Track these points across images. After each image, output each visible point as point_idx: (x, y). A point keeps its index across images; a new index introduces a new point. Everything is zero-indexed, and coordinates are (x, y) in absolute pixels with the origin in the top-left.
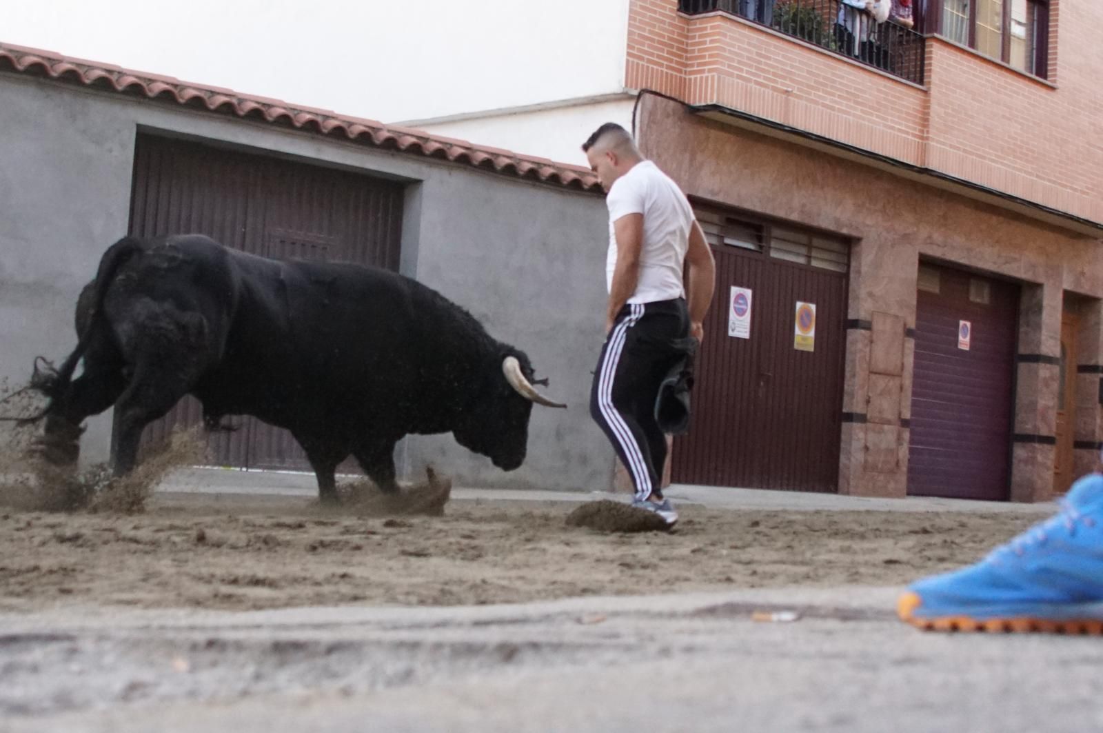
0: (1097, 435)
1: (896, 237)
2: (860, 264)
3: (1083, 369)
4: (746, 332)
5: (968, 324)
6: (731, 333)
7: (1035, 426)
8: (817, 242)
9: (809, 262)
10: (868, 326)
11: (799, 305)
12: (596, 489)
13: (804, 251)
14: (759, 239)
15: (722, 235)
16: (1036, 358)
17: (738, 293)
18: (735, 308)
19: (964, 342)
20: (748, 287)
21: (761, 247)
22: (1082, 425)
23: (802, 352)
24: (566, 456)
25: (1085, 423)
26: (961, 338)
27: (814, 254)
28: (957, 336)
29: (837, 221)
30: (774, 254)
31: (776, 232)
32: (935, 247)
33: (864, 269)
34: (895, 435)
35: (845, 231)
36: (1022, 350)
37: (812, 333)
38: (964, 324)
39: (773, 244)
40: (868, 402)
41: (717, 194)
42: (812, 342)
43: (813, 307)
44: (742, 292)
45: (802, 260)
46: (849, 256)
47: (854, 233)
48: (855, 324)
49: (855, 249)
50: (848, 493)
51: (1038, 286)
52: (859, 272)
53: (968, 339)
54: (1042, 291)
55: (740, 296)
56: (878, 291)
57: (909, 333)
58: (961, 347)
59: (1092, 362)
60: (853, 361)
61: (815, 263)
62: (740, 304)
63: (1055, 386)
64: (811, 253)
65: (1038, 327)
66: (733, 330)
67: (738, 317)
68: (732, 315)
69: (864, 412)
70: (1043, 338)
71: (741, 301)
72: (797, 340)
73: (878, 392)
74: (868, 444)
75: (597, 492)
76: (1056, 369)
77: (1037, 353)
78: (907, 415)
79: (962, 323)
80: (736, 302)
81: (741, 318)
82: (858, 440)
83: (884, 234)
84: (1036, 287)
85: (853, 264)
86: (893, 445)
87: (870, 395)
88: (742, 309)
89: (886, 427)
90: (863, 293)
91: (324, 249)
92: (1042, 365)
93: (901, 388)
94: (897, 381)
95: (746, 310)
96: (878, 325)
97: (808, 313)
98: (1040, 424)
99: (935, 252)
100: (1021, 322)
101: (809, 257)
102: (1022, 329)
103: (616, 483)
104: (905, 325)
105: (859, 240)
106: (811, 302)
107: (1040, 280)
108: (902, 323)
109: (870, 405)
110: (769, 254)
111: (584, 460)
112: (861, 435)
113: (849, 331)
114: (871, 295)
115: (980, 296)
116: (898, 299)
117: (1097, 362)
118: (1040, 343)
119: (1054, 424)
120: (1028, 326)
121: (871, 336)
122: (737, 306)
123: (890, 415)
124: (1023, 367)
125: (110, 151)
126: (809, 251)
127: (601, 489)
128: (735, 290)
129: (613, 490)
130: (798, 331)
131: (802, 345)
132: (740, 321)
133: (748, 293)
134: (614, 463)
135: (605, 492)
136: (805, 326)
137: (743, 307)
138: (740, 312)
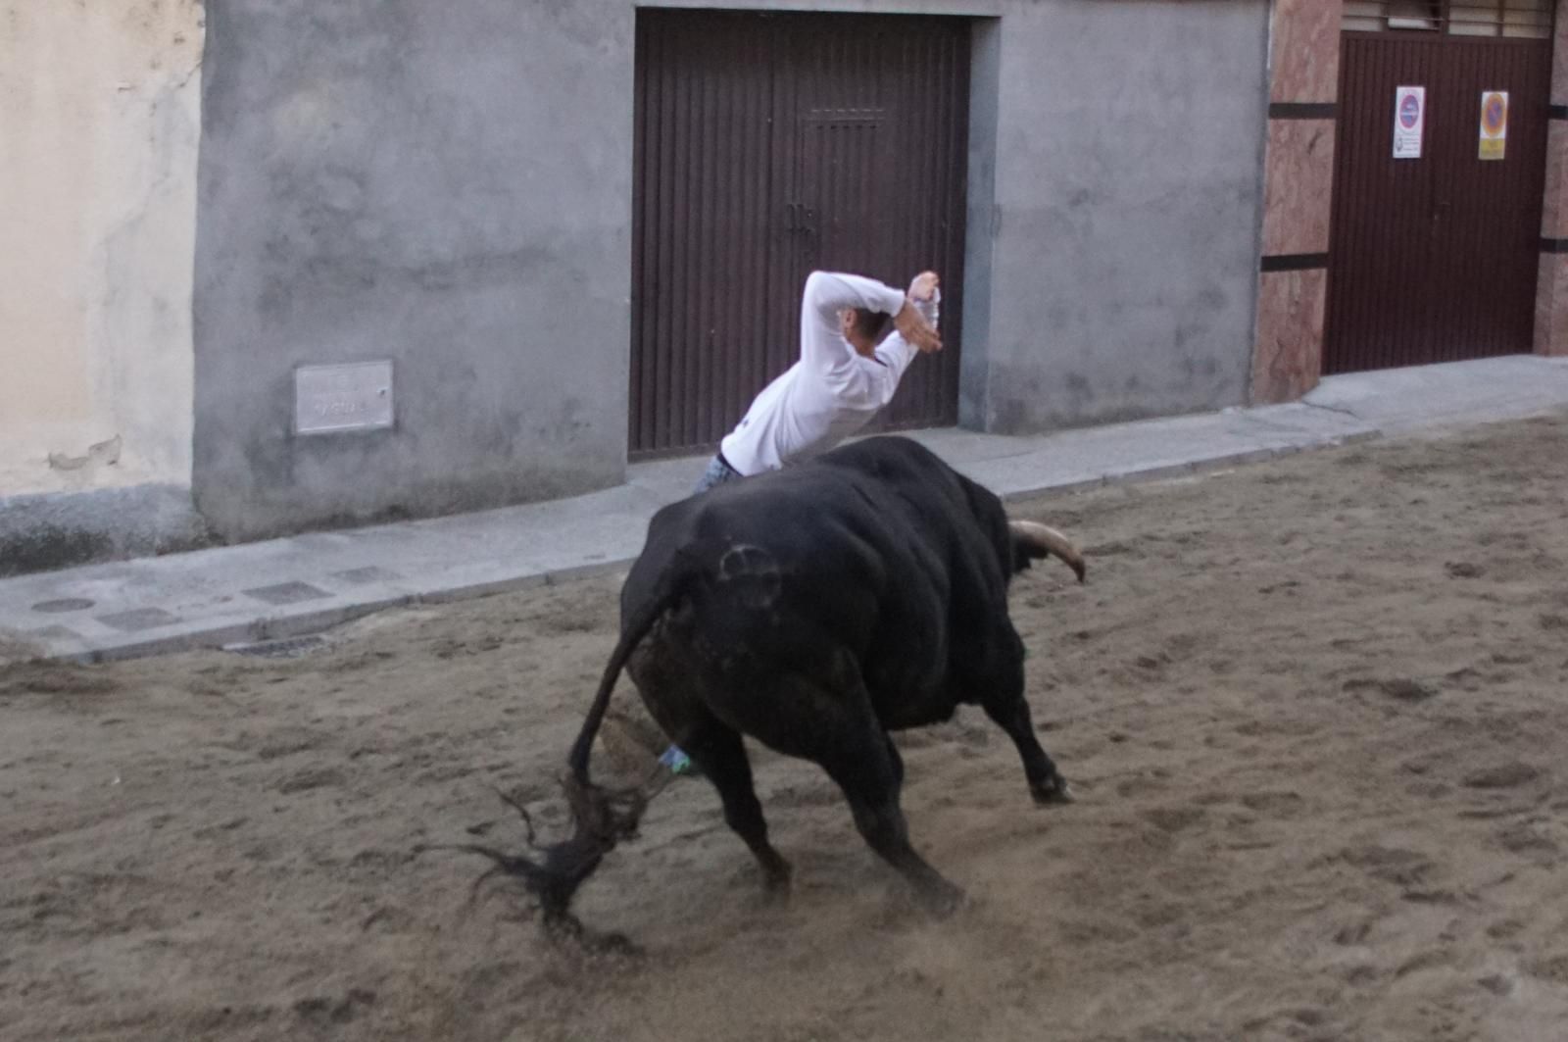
4: (1416, 149)
6: (1397, 154)
9: (1500, 31)
11: (1486, 96)
12: (1226, 406)
13: (1492, 17)
14: (1434, 12)
15: (1386, 16)
17: (1406, 94)
18: (1402, 117)
20: (1419, 84)
21: (1436, 23)
23: (1490, 162)
24: (1188, 366)
27: (1508, 19)
30: (1455, 30)
39: (1454, 16)
42: (1502, 147)
43: (1504, 96)
44: (1411, 93)
45: (1489, 31)
46: (1554, 14)
48: (1561, 112)
49: (1563, 3)
50: (1547, 353)
55: (1411, 99)
60: (1557, 165)
61: (1508, 32)
62: (1409, 110)
64: (1503, 19)
66: (1399, 149)
67: (1404, 128)
68: (1399, 128)
71: (1409, 106)
72: (1483, 146)
75: (1229, 410)
80: (1404, 108)
81: (1408, 130)
82: (1563, 276)
85: (1559, 25)
88: (1411, 117)
91: (874, 127)
95: (1416, 117)
97: (1499, 108)
101: (1500, 26)
103: (1252, 393)
106: (1502, 89)
110: (1448, 31)
111: (1211, 368)
112: (1566, 270)
113: (1553, 122)
122: (1406, 114)
125: (605, 50)
126: (1501, 16)
127: (1233, 404)
128: (1402, 92)
129: (1247, 403)
130: (1484, 134)
131: (1487, 152)
132: (1408, 134)
133: (1419, 92)
134: (1250, 366)
135: (1239, 408)
136: (1494, 126)
137: (1413, 114)
138: (1409, 122)
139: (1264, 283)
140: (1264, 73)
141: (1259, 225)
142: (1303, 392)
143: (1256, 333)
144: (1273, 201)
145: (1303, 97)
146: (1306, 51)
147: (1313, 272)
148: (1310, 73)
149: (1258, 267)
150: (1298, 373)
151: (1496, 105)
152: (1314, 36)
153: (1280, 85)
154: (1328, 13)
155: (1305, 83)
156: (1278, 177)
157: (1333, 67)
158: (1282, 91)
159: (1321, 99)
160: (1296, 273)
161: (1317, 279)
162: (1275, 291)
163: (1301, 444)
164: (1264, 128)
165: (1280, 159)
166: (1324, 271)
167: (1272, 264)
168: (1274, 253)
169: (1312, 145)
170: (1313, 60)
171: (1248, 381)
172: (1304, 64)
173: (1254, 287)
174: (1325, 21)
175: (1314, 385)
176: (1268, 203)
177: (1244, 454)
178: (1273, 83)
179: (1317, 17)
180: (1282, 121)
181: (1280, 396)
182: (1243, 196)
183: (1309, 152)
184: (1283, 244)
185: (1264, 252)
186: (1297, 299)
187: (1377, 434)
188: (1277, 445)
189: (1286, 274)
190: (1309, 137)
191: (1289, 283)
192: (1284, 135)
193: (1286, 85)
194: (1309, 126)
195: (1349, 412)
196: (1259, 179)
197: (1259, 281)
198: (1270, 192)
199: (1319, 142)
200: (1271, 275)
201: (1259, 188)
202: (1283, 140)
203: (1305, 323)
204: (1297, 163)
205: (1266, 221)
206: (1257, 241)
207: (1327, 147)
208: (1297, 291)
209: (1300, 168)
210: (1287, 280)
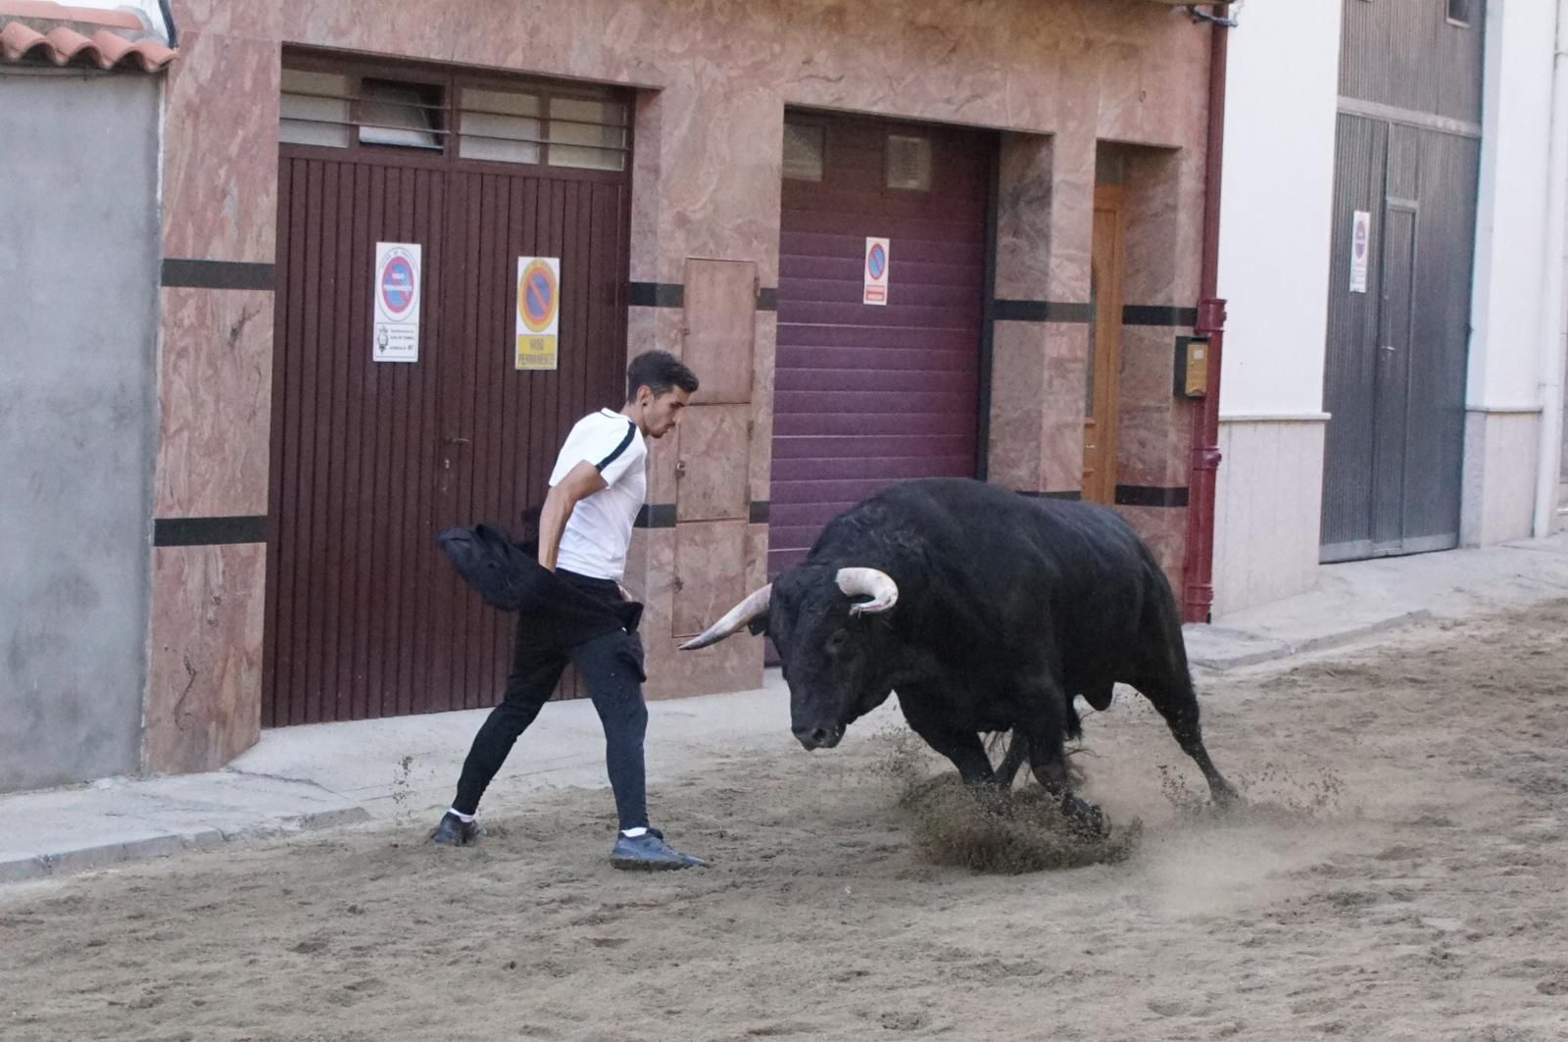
0: (1169, 472)
1: (734, 73)
2: (658, 150)
3: (1136, 315)
4: (410, 347)
5: (885, 243)
6: (378, 356)
7: (1035, 473)
8: (560, 107)
9: (544, 156)
10: (674, 296)
11: (524, 263)
12: (100, 777)
13: (528, 132)
14: (435, 120)
15: (354, 123)
16: (1036, 311)
17: (393, 255)
18: (385, 293)
19: (876, 287)
20: (413, 241)
21: (439, 139)
22: (1135, 448)
23: (532, 371)
24: (33, 705)
25: (1142, 444)
26: (868, 279)
27: (556, 135)
28: (862, 278)
29: (608, 55)
30: (468, 151)
31: (470, 98)
32: (819, 86)
33: (666, 162)
34: (739, 540)
35: (624, 78)
36: (1004, 291)
37: (552, 328)
38: (878, 245)
39: (466, 127)
40: (679, 474)
41: (342, 33)
42: (552, 348)
43: (553, 264)
44: (400, 254)
45: (527, 156)
46: (630, 130)
47: (646, 81)
48: (647, 294)
49: (645, 115)
51: (1044, 139)
52: (656, 171)
53: (884, 279)
54: (1051, 151)
55: (398, 264)
56: (697, 211)
57: (765, 299)
58: (869, 300)
59: (1159, 300)
61: (556, 160)
62: (398, 282)
63: (1077, 374)
64: (547, 137)
65: (1043, 236)
66: (382, 348)
67: (390, 313)
68: (381, 311)
69: (670, 500)
70: (1054, 262)
71: (396, 276)
72: (522, 348)
73: (702, 447)
74: (680, 575)
75: (105, 783)
76: (1080, 331)
77: (1038, 298)
78: (762, 492)
79: (871, 242)
80: (387, 280)
81: (398, 316)
82: (660, 567)
83: (711, 70)
84: (1035, 141)
85: (640, 150)
86: (734, 568)
87: (683, 457)
88: (402, 293)
89: (719, 528)
90: (665, 220)
92: (1050, 326)
93: (750, 427)
94: (741, 416)
95: (411, 293)
96: (699, 291)
97: (544, 284)
98: (1045, 465)
99: (816, 95)
100: (1001, 223)
101: (544, 147)
102: (1004, 240)
103: (145, 756)
104: (756, 279)
105: (653, 92)
106: (549, 253)
107: (1047, 127)
108: (750, 277)
109: (683, 480)
110: (458, 152)
111: (72, 709)
112: (667, 555)
113: (634, 311)
114: (682, 221)
115: (912, 175)
116: (739, 221)
117: (1171, 300)
118: (1046, 274)
119: (1078, 459)
120: (1016, 233)
121: (685, 320)
122: (390, 288)
123: (727, 498)
124: (1005, 332)
126: (545, 133)
127: (114, 774)
128: (385, 251)
129: (137, 771)
130: (522, 327)
131: (531, 358)
132: (395, 322)
133: (413, 252)
134: (140, 709)
135: (122, 780)
136: (537, 314)
137: (405, 288)
138: (397, 304)
139: (160, 565)
140: (152, 204)
141: (149, 466)
142: (231, 754)
143: (149, 652)
144: (173, 428)
145: (219, 252)
146: (222, 172)
147: (244, 548)
148: (229, 209)
149: (151, 538)
150: (222, 720)
151: (539, 279)
152: (234, 149)
153: (178, 227)
154: (257, 110)
155: (220, 226)
156: (179, 385)
157: (267, 202)
158: (183, 241)
159: (249, 257)
160: (216, 549)
161: (251, 561)
162: (179, 580)
163: (231, 828)
164: (154, 302)
165: (182, 353)
166: (263, 546)
167: (171, 532)
168: (175, 514)
169: (235, 333)
170: (235, 192)
171: (138, 732)
172: (219, 195)
173: (143, 571)
174: (253, 126)
175: (251, 744)
176: (164, 429)
177: (134, 844)
178: (166, 229)
179: (238, 119)
180: (183, 291)
181: (192, 764)
182: (120, 417)
183: (232, 345)
184: (191, 501)
185: (157, 514)
186: (217, 594)
187: (360, 814)
188: (189, 833)
189: (197, 550)
190: (230, 319)
191: (203, 563)
192: (188, 315)
193: (190, 230)
194: (231, 301)
195: (310, 782)
196: (147, 388)
197: (153, 563)
198: (165, 409)
199: (247, 328)
200: (171, 552)
201: (147, 404)
202: (186, 322)
203: (233, 636)
204: (211, 363)
205: (160, 458)
206: (146, 493)
207: (261, 334)
208: (217, 580)
209: (216, 371)
210: (200, 558)
